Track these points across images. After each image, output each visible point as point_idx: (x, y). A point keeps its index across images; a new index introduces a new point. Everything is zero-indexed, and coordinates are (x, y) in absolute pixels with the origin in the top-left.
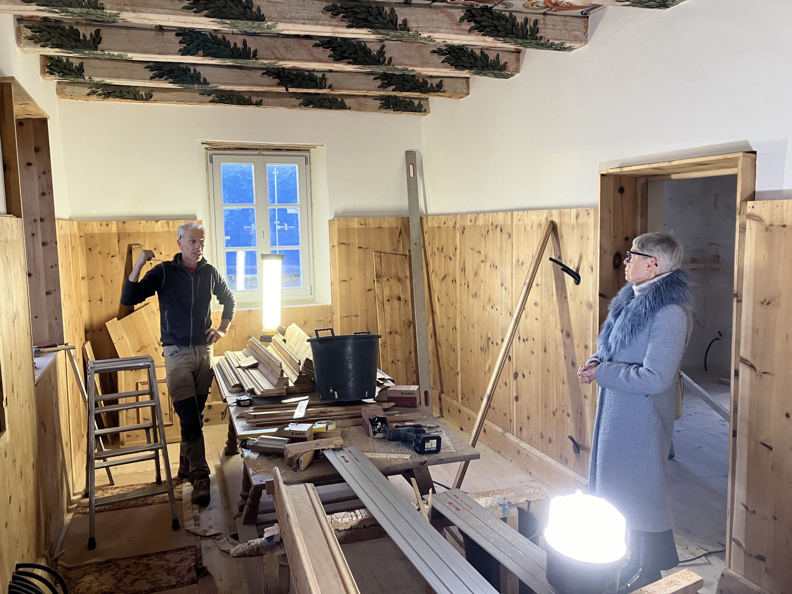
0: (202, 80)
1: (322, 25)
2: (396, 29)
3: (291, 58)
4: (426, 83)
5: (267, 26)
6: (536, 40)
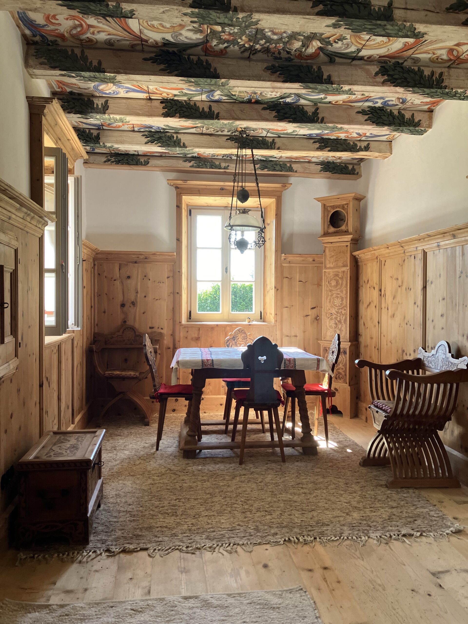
0: (182, 144)
2: (322, 83)
3: (245, 118)
4: (356, 145)
5: (222, 83)
6: (441, 88)
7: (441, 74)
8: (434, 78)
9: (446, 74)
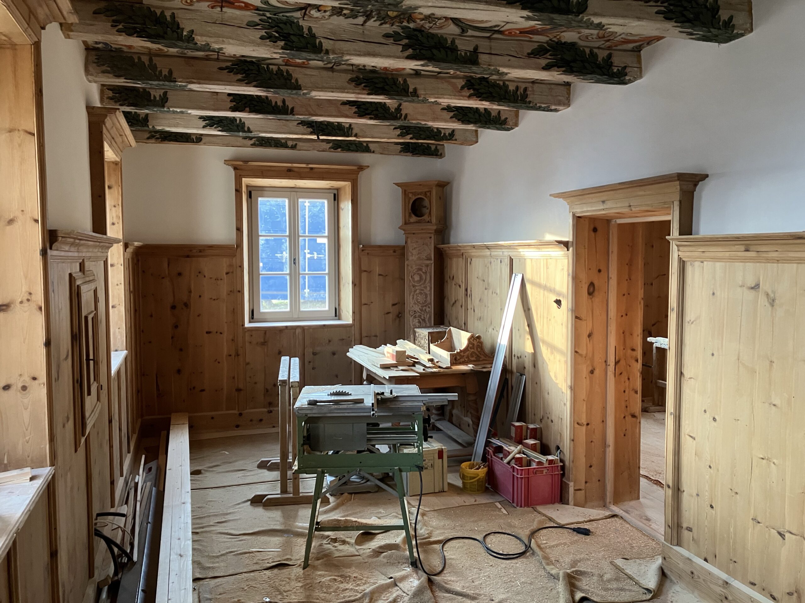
0: (246, 129)
1: (347, 93)
2: (408, 96)
3: (323, 114)
4: (440, 132)
5: (303, 93)
6: (525, 104)
7: (525, 89)
8: (519, 93)
9: (530, 89)
